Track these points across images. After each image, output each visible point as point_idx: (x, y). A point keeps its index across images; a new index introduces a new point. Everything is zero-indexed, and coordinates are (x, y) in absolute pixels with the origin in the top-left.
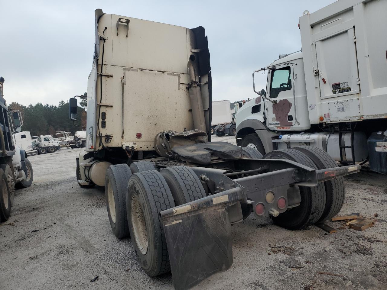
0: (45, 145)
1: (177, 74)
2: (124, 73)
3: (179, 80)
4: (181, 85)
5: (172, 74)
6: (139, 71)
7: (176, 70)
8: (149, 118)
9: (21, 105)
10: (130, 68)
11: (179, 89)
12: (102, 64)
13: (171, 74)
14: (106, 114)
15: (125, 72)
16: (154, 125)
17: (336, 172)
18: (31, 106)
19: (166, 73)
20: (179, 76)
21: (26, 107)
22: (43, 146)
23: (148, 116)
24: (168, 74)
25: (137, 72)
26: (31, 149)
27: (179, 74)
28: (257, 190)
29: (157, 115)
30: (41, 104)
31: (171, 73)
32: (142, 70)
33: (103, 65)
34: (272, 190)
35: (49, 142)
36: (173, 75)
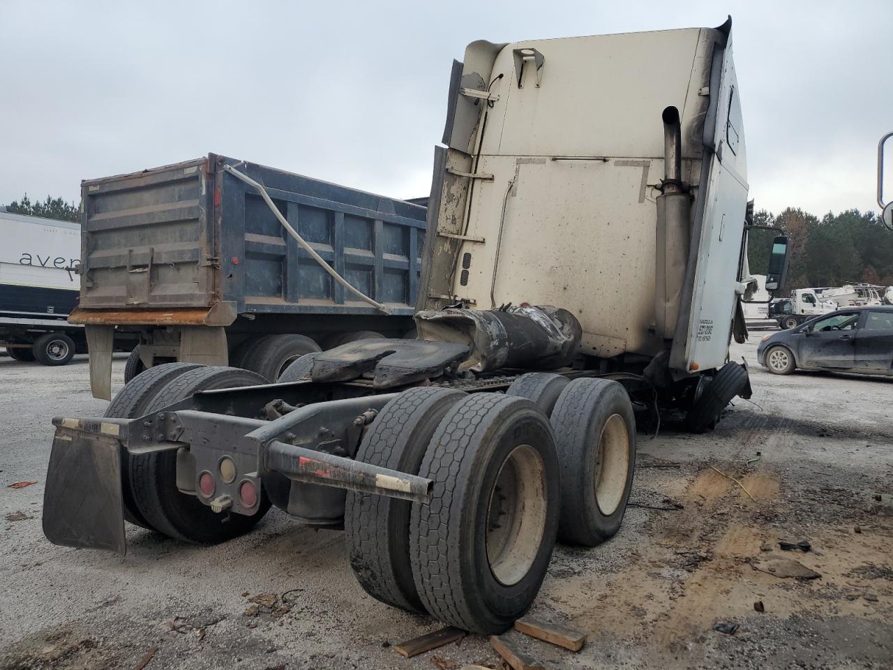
0: (803, 311)
1: (642, 160)
2: (517, 171)
3: (645, 175)
4: (648, 190)
5: (626, 162)
6: (548, 160)
7: (638, 152)
8: (552, 271)
9: (806, 214)
10: (529, 157)
11: (641, 201)
12: (478, 155)
13: (625, 164)
14: (472, 257)
15: (519, 168)
16: (562, 289)
17: (333, 469)
18: (830, 215)
19: (612, 161)
20: (646, 167)
21: (816, 218)
22: (798, 312)
23: (552, 267)
24: (616, 164)
25: (543, 165)
26: (765, 316)
27: (648, 160)
28: (205, 443)
29: (573, 266)
30: (857, 212)
31: (626, 159)
32: (555, 159)
33: (481, 157)
34: (232, 456)
35: (814, 306)
36: (631, 165)
